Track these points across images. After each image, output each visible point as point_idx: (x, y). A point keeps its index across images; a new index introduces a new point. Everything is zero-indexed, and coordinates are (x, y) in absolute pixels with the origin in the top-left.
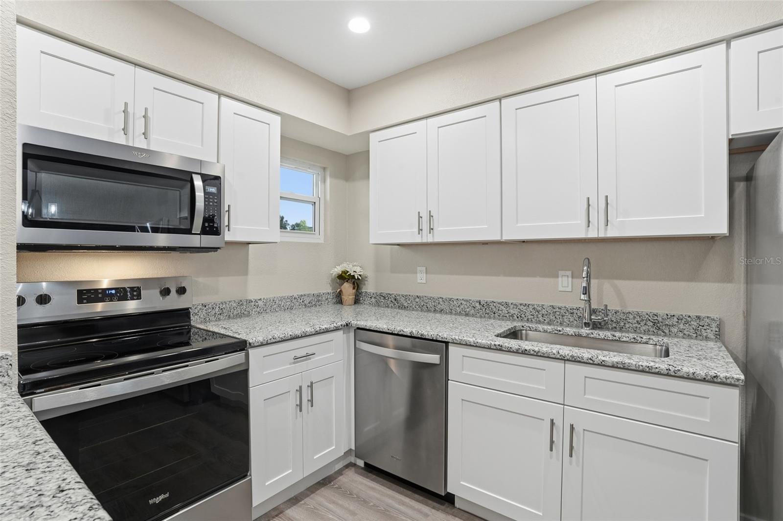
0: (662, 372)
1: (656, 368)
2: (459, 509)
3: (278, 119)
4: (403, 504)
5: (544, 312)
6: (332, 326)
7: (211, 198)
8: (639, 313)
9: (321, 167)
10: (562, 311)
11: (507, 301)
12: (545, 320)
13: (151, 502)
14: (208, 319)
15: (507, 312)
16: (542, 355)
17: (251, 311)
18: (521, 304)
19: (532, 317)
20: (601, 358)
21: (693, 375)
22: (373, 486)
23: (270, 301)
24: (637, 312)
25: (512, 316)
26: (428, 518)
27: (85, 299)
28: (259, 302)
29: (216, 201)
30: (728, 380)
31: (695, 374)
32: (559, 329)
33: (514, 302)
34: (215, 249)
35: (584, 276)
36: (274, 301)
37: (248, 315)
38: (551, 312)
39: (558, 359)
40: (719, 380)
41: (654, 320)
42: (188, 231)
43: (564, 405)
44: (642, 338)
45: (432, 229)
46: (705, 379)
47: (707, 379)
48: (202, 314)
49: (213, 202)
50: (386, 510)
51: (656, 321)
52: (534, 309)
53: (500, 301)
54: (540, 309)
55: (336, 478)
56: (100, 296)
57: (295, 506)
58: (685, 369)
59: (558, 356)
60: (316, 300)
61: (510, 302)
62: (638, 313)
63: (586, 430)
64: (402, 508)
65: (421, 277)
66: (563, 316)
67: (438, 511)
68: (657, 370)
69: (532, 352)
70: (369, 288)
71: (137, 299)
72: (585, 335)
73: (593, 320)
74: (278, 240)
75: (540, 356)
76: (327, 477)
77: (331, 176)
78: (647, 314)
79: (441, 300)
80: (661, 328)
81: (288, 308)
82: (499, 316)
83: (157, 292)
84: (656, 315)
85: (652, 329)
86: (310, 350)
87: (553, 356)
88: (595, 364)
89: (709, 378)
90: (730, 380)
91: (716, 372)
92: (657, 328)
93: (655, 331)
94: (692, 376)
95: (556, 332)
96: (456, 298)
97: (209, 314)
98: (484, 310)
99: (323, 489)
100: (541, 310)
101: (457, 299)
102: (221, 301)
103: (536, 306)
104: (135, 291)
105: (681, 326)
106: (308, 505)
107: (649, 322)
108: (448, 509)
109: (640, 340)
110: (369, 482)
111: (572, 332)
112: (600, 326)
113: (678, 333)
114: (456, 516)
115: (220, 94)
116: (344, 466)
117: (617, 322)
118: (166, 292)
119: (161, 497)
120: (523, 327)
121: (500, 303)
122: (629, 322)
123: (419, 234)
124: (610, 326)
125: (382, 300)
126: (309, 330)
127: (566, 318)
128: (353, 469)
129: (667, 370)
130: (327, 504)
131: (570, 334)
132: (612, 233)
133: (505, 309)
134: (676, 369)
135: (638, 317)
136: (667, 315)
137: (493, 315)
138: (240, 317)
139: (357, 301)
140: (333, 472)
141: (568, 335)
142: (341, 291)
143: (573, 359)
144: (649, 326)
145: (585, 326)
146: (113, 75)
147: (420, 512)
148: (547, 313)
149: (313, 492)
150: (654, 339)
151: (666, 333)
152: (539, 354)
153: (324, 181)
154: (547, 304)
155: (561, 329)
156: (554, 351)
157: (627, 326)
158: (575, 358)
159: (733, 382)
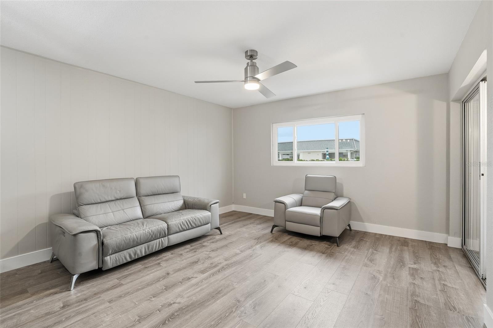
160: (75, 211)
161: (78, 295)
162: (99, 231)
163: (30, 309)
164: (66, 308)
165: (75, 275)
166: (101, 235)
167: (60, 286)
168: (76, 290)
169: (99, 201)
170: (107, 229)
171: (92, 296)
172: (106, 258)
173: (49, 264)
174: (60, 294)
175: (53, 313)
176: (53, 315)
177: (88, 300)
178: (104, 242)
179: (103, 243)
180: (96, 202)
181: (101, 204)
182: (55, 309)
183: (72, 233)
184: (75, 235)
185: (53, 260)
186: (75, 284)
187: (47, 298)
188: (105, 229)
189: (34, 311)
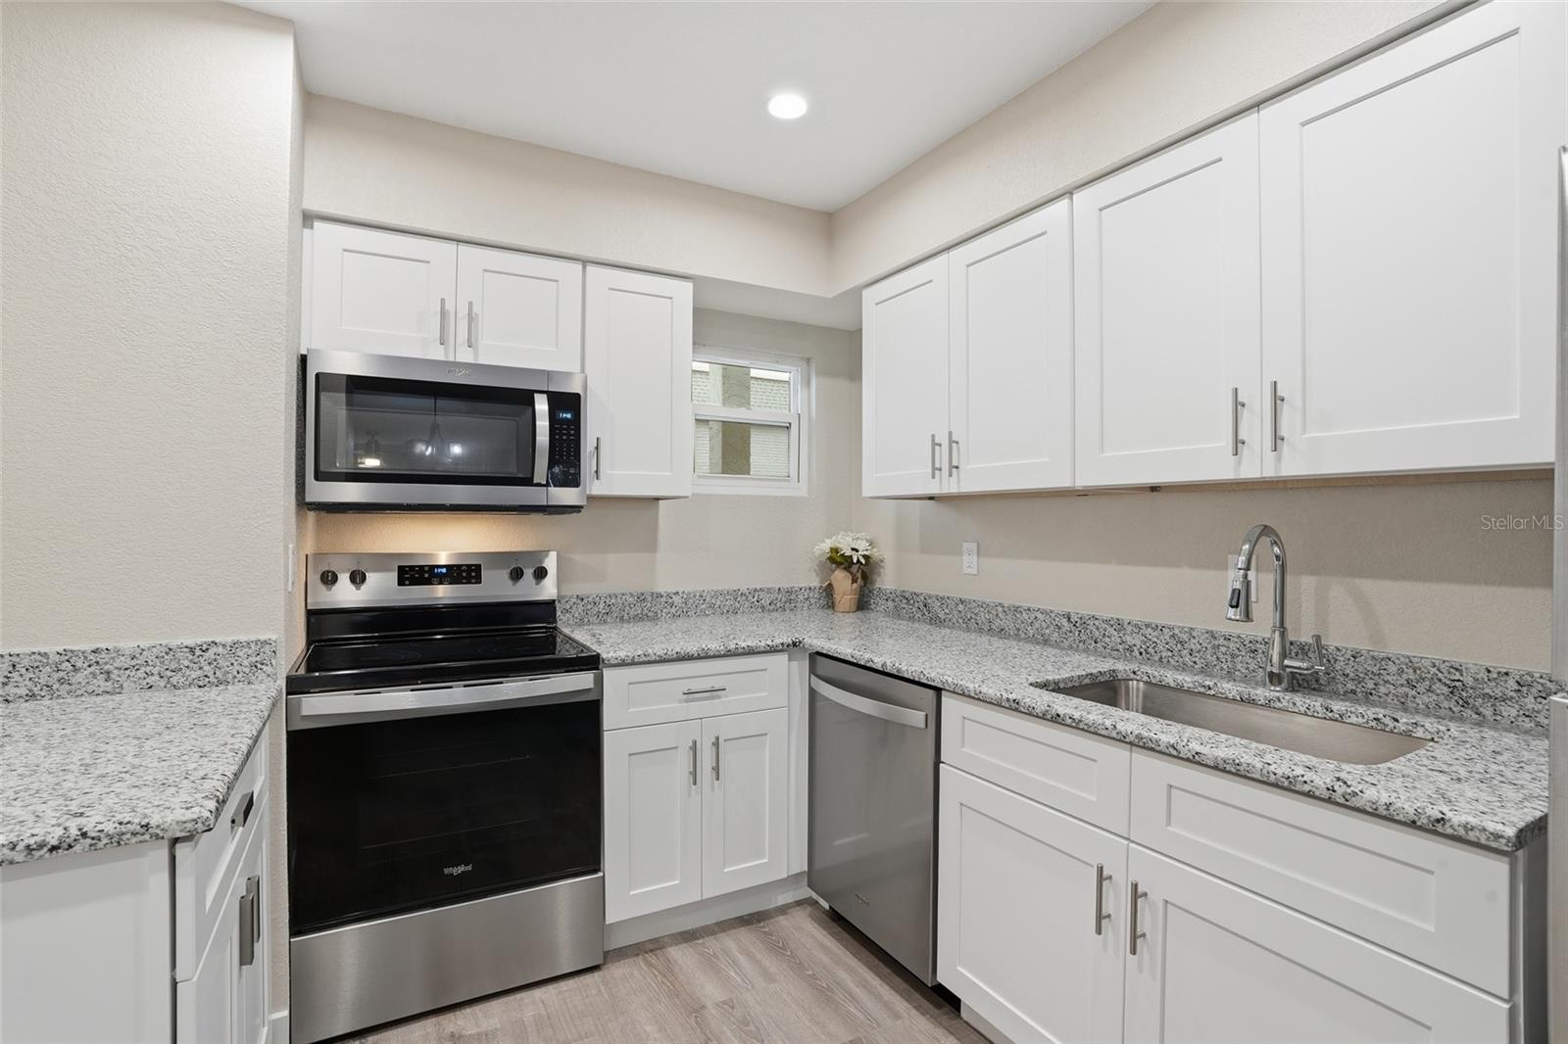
0: (1317, 793)
1: (1305, 782)
2: (966, 1022)
3: (689, 286)
4: (865, 987)
5: (1193, 645)
6: (763, 644)
7: (565, 429)
8: (1414, 660)
9: (802, 359)
10: (1232, 645)
11: (1119, 617)
12: (1195, 662)
13: (447, 871)
14: (586, 620)
15: (1119, 640)
16: (1086, 728)
17: (659, 611)
18: (1147, 626)
19: (1170, 654)
20: (1195, 746)
21: (1388, 809)
22: (829, 944)
23: (695, 596)
24: (1408, 657)
25: (1130, 649)
26: (897, 1023)
27: (407, 579)
28: (674, 597)
29: (572, 432)
30: (1470, 832)
31: (1392, 808)
32: (1207, 683)
33: (1136, 618)
34: (576, 509)
35: (1239, 566)
36: (701, 596)
37: (655, 618)
38: (1209, 647)
39: (1113, 738)
40: (1449, 831)
41: (1454, 680)
42: (528, 482)
43: (1128, 839)
44: (1397, 720)
45: (957, 467)
46: (1414, 822)
47: (1419, 823)
48: (578, 611)
49: (568, 435)
50: (829, 988)
51: (1457, 684)
52: (1173, 636)
53: (1106, 616)
54: (1185, 637)
55: (773, 918)
56: (426, 575)
57: (685, 945)
58: (1371, 794)
59: (1114, 735)
60: (784, 599)
61: (1126, 617)
62: (1411, 662)
63: (1172, 904)
64: (859, 992)
65: (969, 562)
66: (1233, 656)
67: (923, 1014)
68: (1306, 788)
69: (1069, 721)
70: (887, 580)
71: (476, 583)
72: (1262, 702)
73: (1288, 670)
74: (689, 494)
75: (1083, 729)
76: (758, 912)
77: (817, 374)
78: (1434, 666)
79: (1000, 609)
80: (1471, 701)
81: (728, 611)
82: (1105, 648)
83: (505, 574)
84: (1457, 669)
85: (1446, 704)
86: (717, 683)
87: (1104, 732)
88: (1182, 759)
89: (1425, 821)
90: (1477, 833)
91: (1445, 809)
92: (1461, 702)
93: (1454, 709)
94: (1384, 813)
95: (1202, 690)
96: (1026, 605)
97: (589, 613)
98: (1077, 633)
99: (742, 928)
100: (1187, 640)
101: (1029, 610)
102: (608, 592)
103: (1177, 631)
104: (473, 571)
105: (1530, 702)
106: (707, 948)
107: (1438, 685)
108: (945, 1017)
109: (1392, 726)
110: (825, 936)
111: (1234, 693)
112: (1317, 687)
113: (1520, 719)
114: (952, 1033)
115: (585, 262)
116: (796, 902)
117: (1359, 680)
118: (517, 575)
119: (461, 869)
120: (1134, 673)
121: (1106, 621)
122: (1387, 682)
123: (933, 477)
124: (1340, 686)
125: (905, 606)
126: (714, 646)
127: (1241, 662)
128: (809, 909)
129: (1328, 789)
130: (737, 953)
131: (1230, 696)
132: (1294, 466)
133: (1115, 633)
134: (1349, 791)
135: (1411, 671)
136: (1489, 671)
137: (1094, 644)
138: (641, 619)
139: (862, 605)
140: (772, 906)
141: (1226, 698)
142: (830, 585)
143: (1141, 744)
144: (1438, 695)
145: (1271, 682)
146: (428, 262)
147: (887, 1006)
148: (1199, 647)
149: (724, 931)
150: (1427, 725)
151: (1484, 716)
152: (1081, 726)
153: (808, 383)
154: (1200, 626)
155: (1211, 684)
156: (1108, 723)
157: (1383, 690)
158: (1145, 740)
159: (1483, 841)
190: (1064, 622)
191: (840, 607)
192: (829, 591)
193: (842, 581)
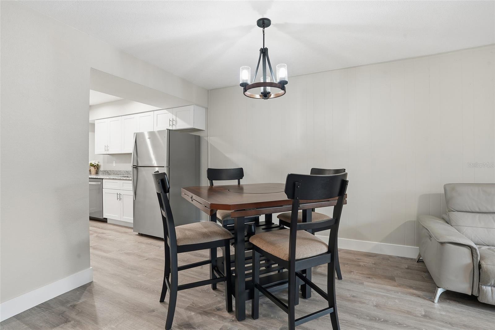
65: (114, 165)
70: (102, 169)
125: (105, 172)
142: (90, 170)
160: (445, 216)
161: (441, 313)
162: (475, 249)
163: (395, 298)
164: (427, 319)
165: (440, 288)
166: (477, 255)
167: (424, 291)
168: (441, 305)
169: (478, 210)
170: (489, 249)
171: (460, 325)
172: (485, 287)
173: (416, 263)
174: (423, 300)
175: (414, 315)
176: (413, 317)
177: (454, 328)
178: (482, 265)
179: (480, 266)
180: (473, 211)
181: (481, 214)
182: (417, 313)
183: (439, 240)
184: (442, 243)
185: (420, 261)
186: (439, 298)
187: (411, 296)
188: (484, 248)
189: (398, 302)
190: (126, 172)
191: (92, 174)
192: (90, 171)
193: (93, 169)
